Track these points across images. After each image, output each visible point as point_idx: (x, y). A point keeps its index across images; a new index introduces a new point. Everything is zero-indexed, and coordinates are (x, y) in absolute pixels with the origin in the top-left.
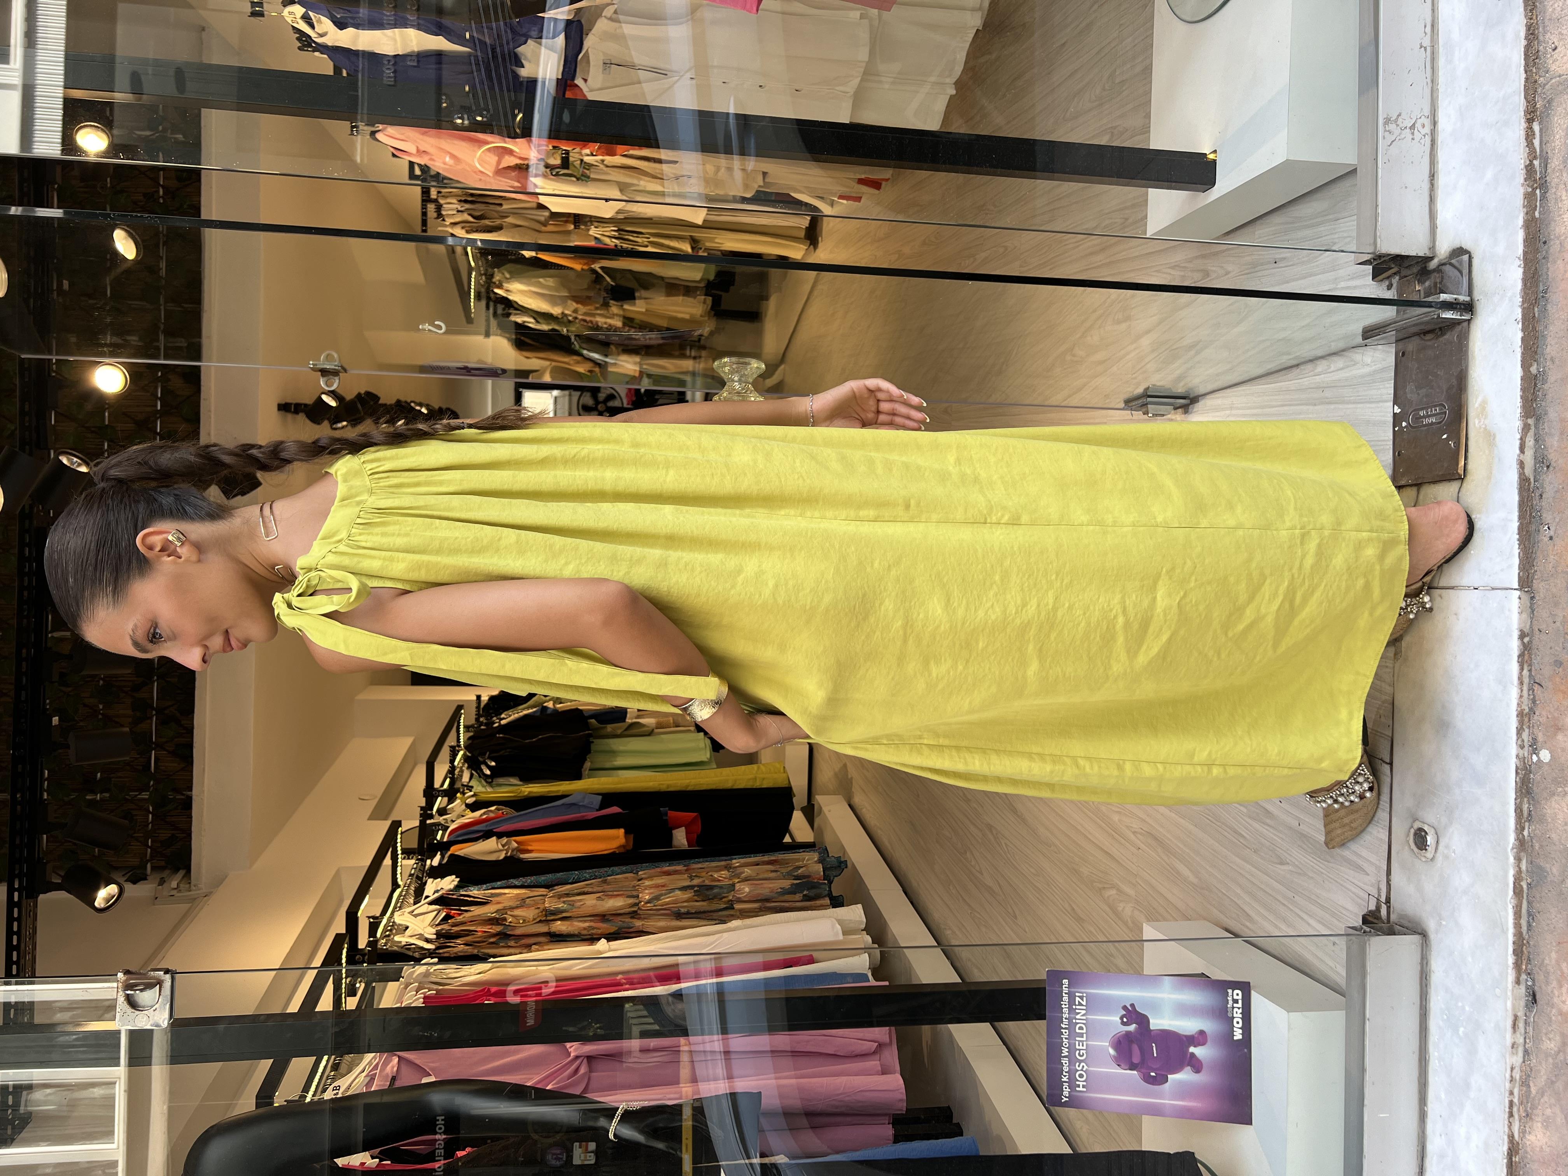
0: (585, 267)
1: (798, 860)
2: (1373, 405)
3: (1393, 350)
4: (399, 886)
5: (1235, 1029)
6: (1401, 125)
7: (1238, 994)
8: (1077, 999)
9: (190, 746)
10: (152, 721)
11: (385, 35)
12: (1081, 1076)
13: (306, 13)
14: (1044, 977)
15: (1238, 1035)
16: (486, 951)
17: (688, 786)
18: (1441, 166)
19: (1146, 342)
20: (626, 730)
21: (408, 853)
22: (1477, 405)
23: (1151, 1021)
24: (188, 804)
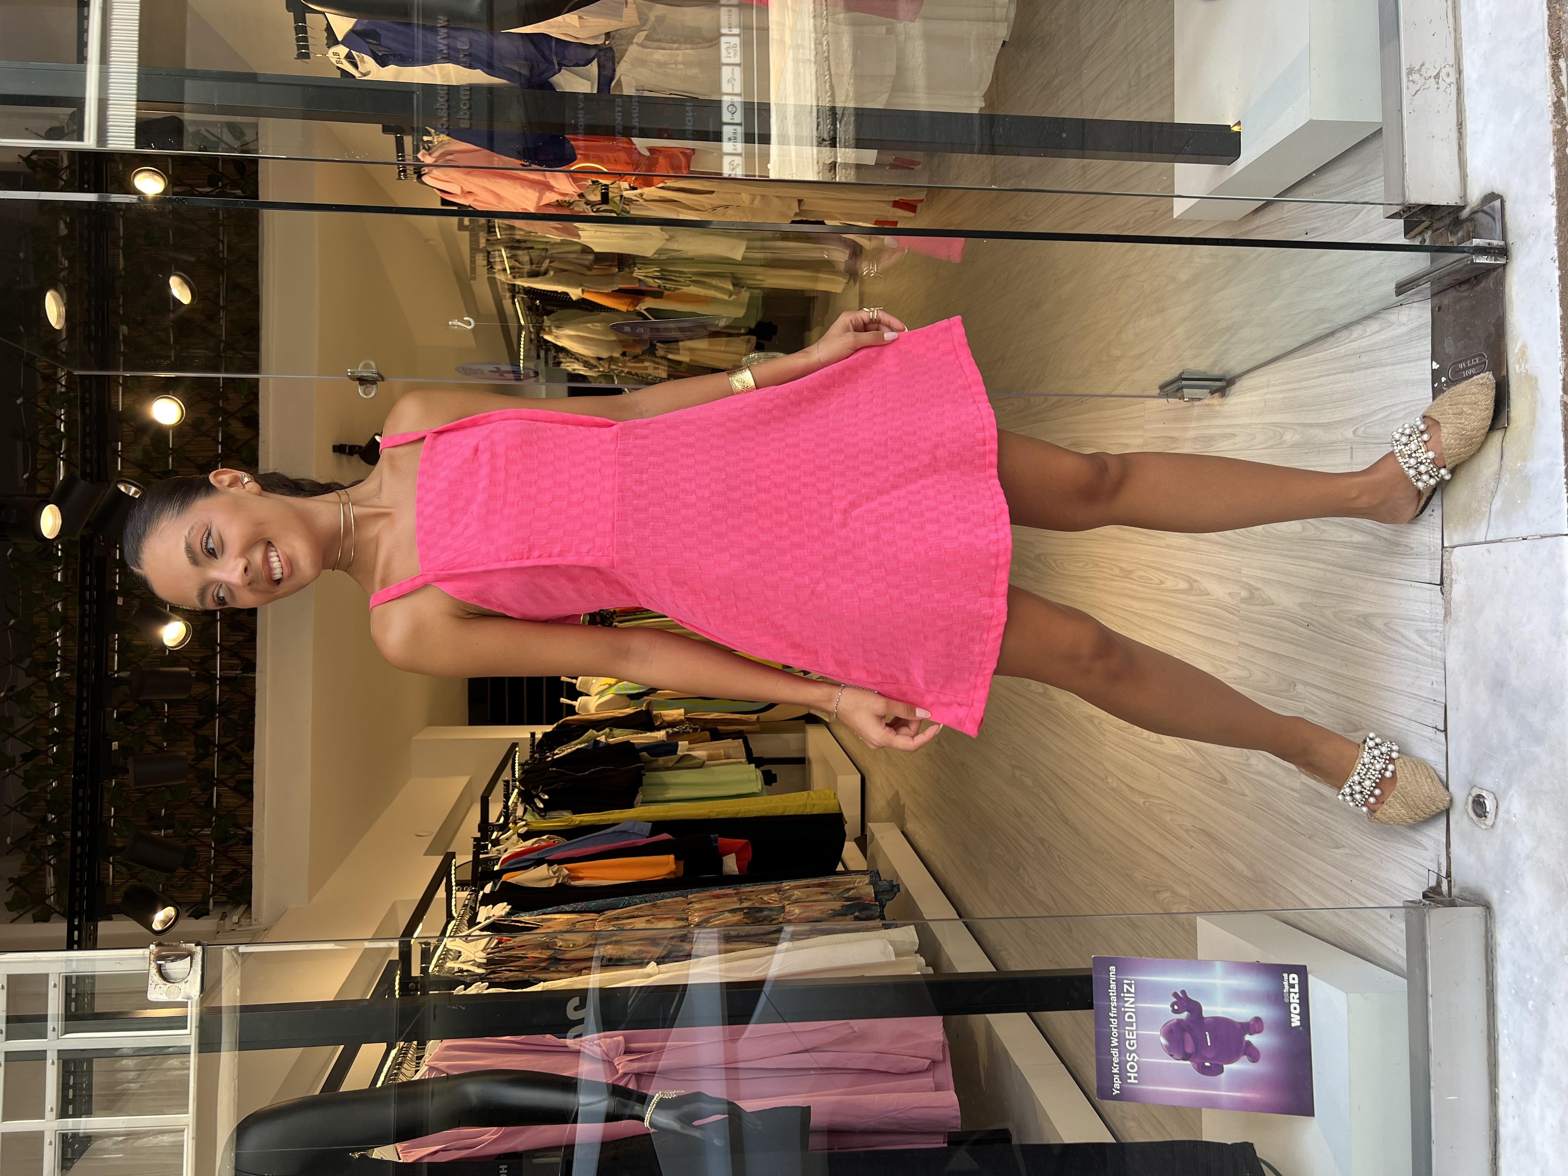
0: (631, 309)
1: (849, 883)
2: (1412, 364)
3: (1428, 305)
4: (453, 918)
5: (1292, 1015)
6: (1425, 75)
7: (1294, 978)
8: (1126, 986)
9: (250, 782)
10: (214, 757)
11: (425, 70)
12: (1132, 1067)
13: (350, 52)
14: (1090, 965)
15: (1296, 1022)
16: (537, 976)
17: (738, 813)
18: (1469, 114)
19: (1180, 331)
20: (677, 762)
21: (462, 885)
22: (1516, 351)
23: (1204, 1008)
24: (248, 840)
